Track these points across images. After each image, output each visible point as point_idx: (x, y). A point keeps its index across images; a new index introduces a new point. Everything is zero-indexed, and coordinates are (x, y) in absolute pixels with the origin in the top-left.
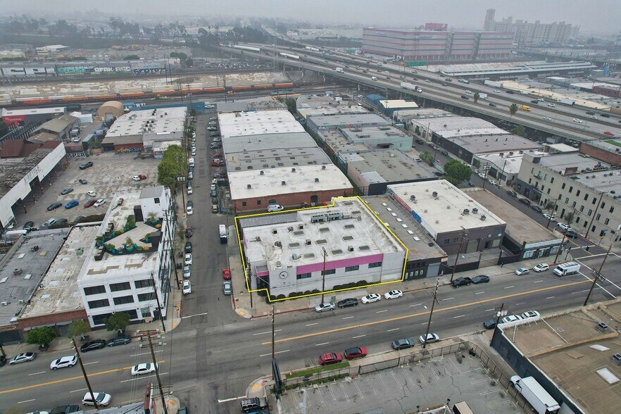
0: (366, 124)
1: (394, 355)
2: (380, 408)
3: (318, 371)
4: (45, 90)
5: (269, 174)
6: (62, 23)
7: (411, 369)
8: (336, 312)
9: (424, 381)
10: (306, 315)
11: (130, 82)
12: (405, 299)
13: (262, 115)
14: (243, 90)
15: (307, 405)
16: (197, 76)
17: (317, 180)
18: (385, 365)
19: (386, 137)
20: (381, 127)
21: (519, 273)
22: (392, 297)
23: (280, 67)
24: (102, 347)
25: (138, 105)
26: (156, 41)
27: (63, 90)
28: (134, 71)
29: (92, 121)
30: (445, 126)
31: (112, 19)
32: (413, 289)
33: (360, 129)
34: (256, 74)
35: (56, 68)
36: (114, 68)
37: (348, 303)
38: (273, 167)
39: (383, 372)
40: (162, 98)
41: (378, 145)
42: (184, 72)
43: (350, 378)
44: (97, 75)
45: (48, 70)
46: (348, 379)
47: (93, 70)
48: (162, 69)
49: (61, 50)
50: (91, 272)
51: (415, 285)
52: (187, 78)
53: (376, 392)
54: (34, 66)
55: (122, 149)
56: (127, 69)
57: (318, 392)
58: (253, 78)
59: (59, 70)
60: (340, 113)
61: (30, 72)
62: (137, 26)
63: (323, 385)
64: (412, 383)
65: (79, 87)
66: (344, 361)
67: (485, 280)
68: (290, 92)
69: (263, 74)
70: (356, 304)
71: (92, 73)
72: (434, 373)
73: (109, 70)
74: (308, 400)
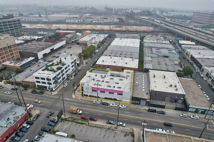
0: (164, 48)
1: (105, 124)
2: (85, 137)
3: (78, 120)
4: (78, 26)
5: (114, 59)
6: (93, 8)
7: (106, 131)
8: (99, 105)
9: (107, 136)
10: (90, 103)
11: (101, 26)
12: (125, 109)
13: (129, 40)
14: (132, 31)
15: (67, 127)
16: (122, 26)
17: (126, 63)
18: (99, 126)
19: (168, 53)
20: (169, 50)
21: (181, 115)
22: (121, 107)
23: (152, 25)
24: (36, 93)
25: (96, 33)
26: (116, 14)
27: (83, 27)
28: (104, 22)
29: (81, 36)
30: (199, 53)
31: (105, 7)
32: (132, 107)
33: (159, 49)
34: (143, 27)
35: (83, 20)
36: (98, 21)
37: (104, 104)
38: (117, 57)
39: (97, 128)
40: (105, 31)
41: (163, 56)
42: (119, 24)
43: (85, 125)
44: (93, 23)
45: (81, 21)
46: (84, 125)
47: (93, 21)
48: (112, 23)
49: (89, 15)
50: (39, 73)
51: (133, 106)
52: (119, 26)
53: (88, 132)
54: (78, 20)
55: (81, 45)
56: (102, 22)
57: (73, 125)
58: (141, 28)
59: (84, 21)
60: (157, 43)
61: (77, 21)
62: (112, 9)
63: (76, 124)
64: (102, 135)
65: (87, 26)
66: (89, 120)
67: (163, 113)
68: (148, 34)
69: (145, 27)
70: (107, 105)
71: (92, 22)
72: (113, 135)
73: (97, 22)
74: (68, 126)
